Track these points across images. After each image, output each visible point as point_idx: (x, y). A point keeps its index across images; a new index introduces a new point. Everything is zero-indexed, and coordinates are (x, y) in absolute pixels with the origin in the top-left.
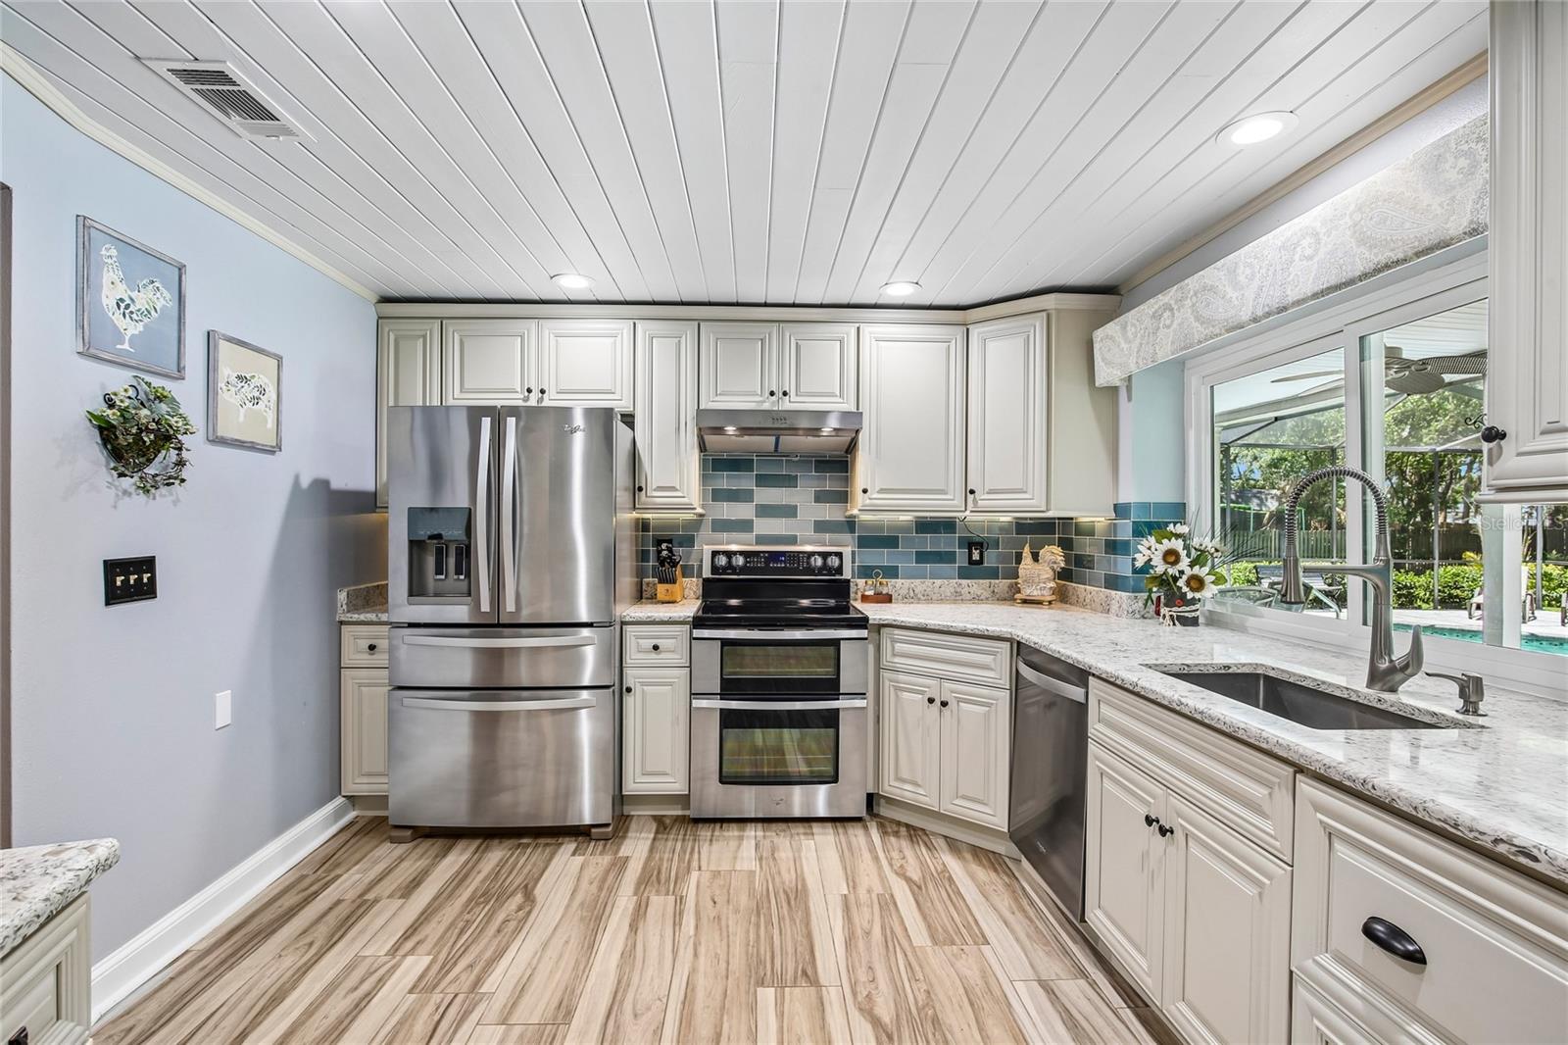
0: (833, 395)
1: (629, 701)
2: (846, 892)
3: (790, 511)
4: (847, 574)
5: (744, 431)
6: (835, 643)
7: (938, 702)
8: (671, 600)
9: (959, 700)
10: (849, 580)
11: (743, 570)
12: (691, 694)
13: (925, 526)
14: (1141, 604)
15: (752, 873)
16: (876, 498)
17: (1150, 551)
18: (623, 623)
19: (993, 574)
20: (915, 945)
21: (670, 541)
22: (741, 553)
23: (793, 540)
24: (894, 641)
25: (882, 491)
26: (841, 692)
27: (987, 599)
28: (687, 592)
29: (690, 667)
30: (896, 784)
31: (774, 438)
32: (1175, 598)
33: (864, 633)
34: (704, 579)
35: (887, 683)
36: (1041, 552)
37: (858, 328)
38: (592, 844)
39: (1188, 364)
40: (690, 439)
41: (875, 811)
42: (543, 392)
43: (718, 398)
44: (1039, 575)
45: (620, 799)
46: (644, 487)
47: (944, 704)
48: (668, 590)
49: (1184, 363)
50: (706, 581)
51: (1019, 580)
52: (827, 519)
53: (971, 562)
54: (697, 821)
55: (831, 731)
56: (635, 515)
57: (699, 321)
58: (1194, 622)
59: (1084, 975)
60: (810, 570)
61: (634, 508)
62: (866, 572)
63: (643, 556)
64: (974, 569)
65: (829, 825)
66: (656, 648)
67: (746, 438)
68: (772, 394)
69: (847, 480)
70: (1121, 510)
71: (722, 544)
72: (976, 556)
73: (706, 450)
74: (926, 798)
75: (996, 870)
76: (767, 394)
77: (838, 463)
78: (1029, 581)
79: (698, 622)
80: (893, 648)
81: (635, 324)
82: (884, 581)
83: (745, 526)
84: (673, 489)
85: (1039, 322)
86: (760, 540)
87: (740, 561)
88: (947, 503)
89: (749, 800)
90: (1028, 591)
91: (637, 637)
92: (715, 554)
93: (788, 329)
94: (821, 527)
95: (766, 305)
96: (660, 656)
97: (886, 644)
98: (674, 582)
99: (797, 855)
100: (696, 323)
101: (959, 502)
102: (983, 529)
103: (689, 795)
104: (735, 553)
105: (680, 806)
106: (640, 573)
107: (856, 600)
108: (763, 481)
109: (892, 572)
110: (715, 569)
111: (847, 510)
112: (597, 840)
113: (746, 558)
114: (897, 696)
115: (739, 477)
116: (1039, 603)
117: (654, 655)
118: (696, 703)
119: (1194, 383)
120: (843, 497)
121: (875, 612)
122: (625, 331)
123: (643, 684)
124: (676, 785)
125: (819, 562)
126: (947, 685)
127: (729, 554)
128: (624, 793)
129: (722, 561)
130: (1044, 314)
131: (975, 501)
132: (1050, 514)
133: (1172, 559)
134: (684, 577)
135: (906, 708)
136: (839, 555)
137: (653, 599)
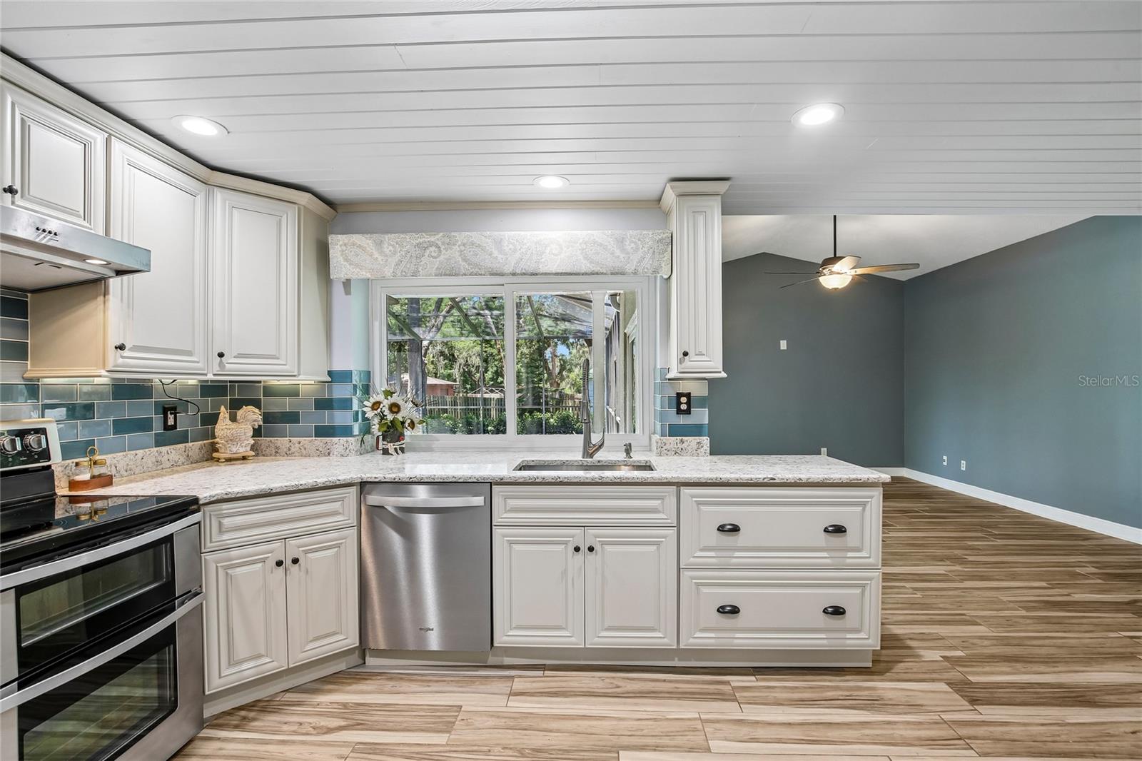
7: (287, 562)
13: (122, 390)
19: (186, 437)
20: (445, 743)
24: (222, 517)
25: (134, 349)
26: (176, 596)
27: (183, 464)
30: (232, 671)
33: (196, 517)
35: (212, 566)
37: (108, 138)
47: (295, 561)
53: (166, 428)
64: (170, 435)
70: (336, 376)
72: (170, 421)
74: (272, 664)
80: (220, 525)
85: (291, 211)
97: (210, 524)
101: (203, 365)
102: (175, 394)
114: (229, 577)
126: (293, 543)
133: (396, 409)
136: (43, 432)
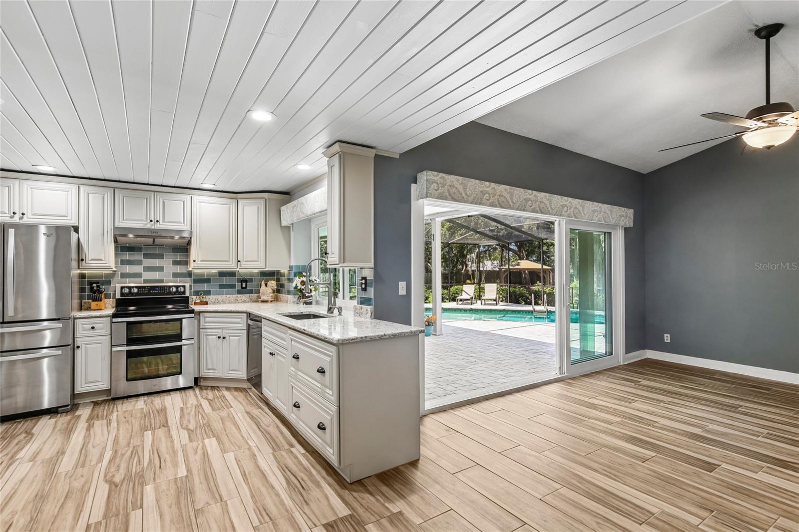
0: (180, 223)
1: (78, 353)
2: (182, 406)
3: (161, 269)
4: (187, 294)
5: (137, 236)
6: (180, 320)
7: (222, 337)
8: (99, 308)
9: (230, 336)
10: (189, 297)
11: (137, 294)
12: (111, 346)
13: (222, 274)
14: (296, 299)
15: (143, 409)
16: (199, 263)
17: (297, 281)
18: (75, 319)
19: (251, 292)
21: (98, 283)
22: (136, 287)
23: (162, 281)
24: (205, 318)
25: (202, 261)
26: (183, 338)
27: (248, 301)
28: (107, 305)
29: (111, 335)
30: (207, 371)
31: (152, 239)
32: (303, 296)
33: (192, 315)
34: (116, 299)
35: (202, 334)
36: (268, 283)
37: (191, 197)
38: (59, 415)
39: (312, 220)
40: (111, 239)
41: (199, 384)
42: (23, 214)
43: (124, 222)
44: (267, 292)
45: (74, 396)
46: (84, 259)
47: (224, 338)
48: (97, 304)
49: (310, 220)
50: (118, 300)
51: (260, 294)
52: (179, 272)
53: (242, 288)
54: (114, 399)
55: (179, 355)
56: (79, 271)
57: (114, 189)
58: (310, 303)
59: (260, 408)
60: (170, 293)
61: (79, 268)
62: (197, 293)
63: (82, 290)
64: (243, 290)
65: (178, 391)
66: (93, 328)
67: (138, 239)
68: (151, 221)
69: (188, 256)
70: (291, 267)
71: (127, 283)
72: (244, 285)
73: (117, 243)
74: (218, 374)
75: (242, 392)
76: (149, 221)
77: (184, 248)
78: (263, 294)
79: (115, 316)
80: (205, 320)
81: (79, 186)
82: (204, 296)
83: (139, 275)
84: (100, 260)
85: (262, 202)
86: (146, 281)
87: (136, 290)
88: (230, 266)
89: (141, 386)
90: (264, 298)
91: (82, 324)
92: (122, 288)
93: (159, 195)
94: (175, 275)
95: (148, 184)
96: (95, 332)
97: (202, 319)
98: (101, 301)
99: (163, 401)
100: (113, 189)
101: (234, 265)
102: (246, 276)
103: (110, 389)
104: (133, 287)
105: (105, 396)
106: (81, 298)
107: (192, 305)
108: (146, 256)
109: (208, 293)
110: (122, 294)
111: (188, 268)
112: (61, 413)
113: (138, 289)
114: (207, 338)
115: (134, 254)
116: (267, 302)
117: (92, 331)
118: (114, 349)
119: (313, 226)
120: (187, 263)
121: (197, 308)
122: (73, 190)
123: (85, 344)
124: (105, 385)
125: (174, 289)
126: (225, 331)
127: (130, 288)
128: (75, 393)
129: (127, 290)
130: (264, 199)
131: (240, 264)
132: (266, 269)
133: (303, 284)
134: (105, 299)
135: (210, 342)
136: (184, 287)
137: (89, 309)
